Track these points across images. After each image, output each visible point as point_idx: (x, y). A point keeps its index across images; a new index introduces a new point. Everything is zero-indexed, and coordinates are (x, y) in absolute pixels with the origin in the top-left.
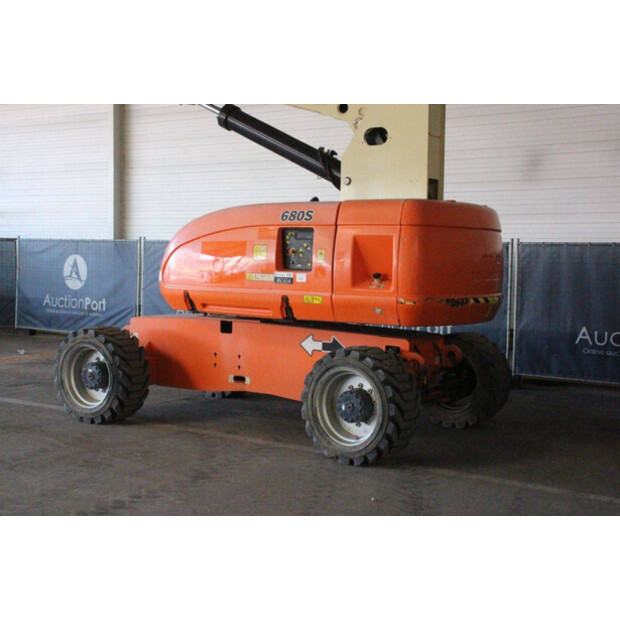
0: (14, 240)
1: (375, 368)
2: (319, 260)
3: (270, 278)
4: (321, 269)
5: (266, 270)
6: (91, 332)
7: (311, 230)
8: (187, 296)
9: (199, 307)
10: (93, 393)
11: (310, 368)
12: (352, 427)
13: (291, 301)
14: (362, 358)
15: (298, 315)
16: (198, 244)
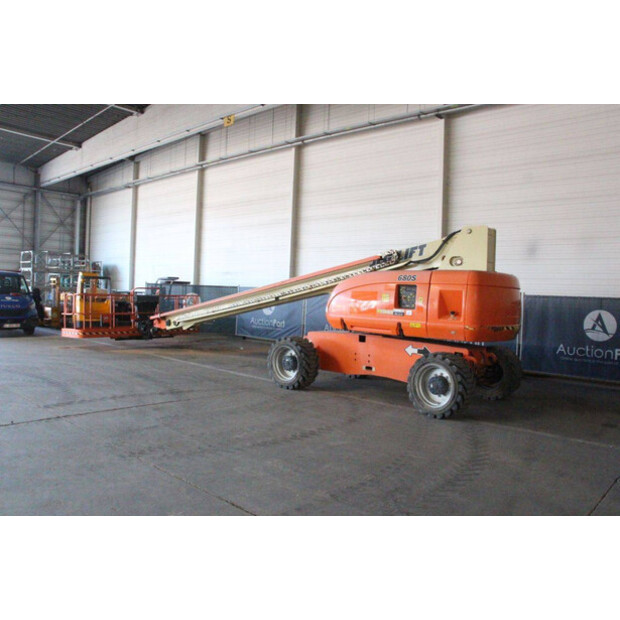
0: (236, 288)
1: (451, 365)
2: (420, 303)
3: (390, 312)
4: (420, 308)
5: (388, 308)
6: (289, 339)
7: (415, 286)
8: (342, 320)
9: (349, 328)
10: (288, 372)
11: (413, 363)
12: (435, 397)
13: (403, 325)
14: (444, 359)
15: (406, 333)
16: (350, 293)
